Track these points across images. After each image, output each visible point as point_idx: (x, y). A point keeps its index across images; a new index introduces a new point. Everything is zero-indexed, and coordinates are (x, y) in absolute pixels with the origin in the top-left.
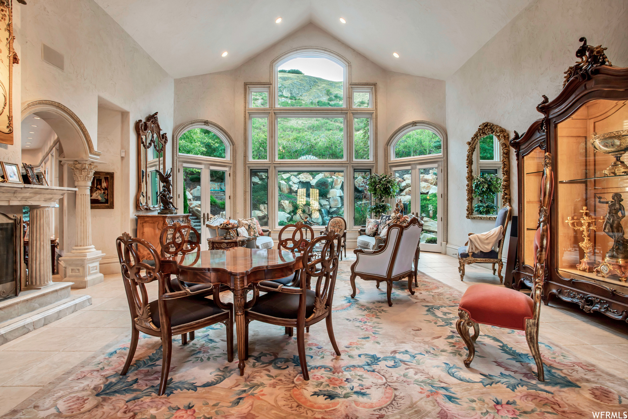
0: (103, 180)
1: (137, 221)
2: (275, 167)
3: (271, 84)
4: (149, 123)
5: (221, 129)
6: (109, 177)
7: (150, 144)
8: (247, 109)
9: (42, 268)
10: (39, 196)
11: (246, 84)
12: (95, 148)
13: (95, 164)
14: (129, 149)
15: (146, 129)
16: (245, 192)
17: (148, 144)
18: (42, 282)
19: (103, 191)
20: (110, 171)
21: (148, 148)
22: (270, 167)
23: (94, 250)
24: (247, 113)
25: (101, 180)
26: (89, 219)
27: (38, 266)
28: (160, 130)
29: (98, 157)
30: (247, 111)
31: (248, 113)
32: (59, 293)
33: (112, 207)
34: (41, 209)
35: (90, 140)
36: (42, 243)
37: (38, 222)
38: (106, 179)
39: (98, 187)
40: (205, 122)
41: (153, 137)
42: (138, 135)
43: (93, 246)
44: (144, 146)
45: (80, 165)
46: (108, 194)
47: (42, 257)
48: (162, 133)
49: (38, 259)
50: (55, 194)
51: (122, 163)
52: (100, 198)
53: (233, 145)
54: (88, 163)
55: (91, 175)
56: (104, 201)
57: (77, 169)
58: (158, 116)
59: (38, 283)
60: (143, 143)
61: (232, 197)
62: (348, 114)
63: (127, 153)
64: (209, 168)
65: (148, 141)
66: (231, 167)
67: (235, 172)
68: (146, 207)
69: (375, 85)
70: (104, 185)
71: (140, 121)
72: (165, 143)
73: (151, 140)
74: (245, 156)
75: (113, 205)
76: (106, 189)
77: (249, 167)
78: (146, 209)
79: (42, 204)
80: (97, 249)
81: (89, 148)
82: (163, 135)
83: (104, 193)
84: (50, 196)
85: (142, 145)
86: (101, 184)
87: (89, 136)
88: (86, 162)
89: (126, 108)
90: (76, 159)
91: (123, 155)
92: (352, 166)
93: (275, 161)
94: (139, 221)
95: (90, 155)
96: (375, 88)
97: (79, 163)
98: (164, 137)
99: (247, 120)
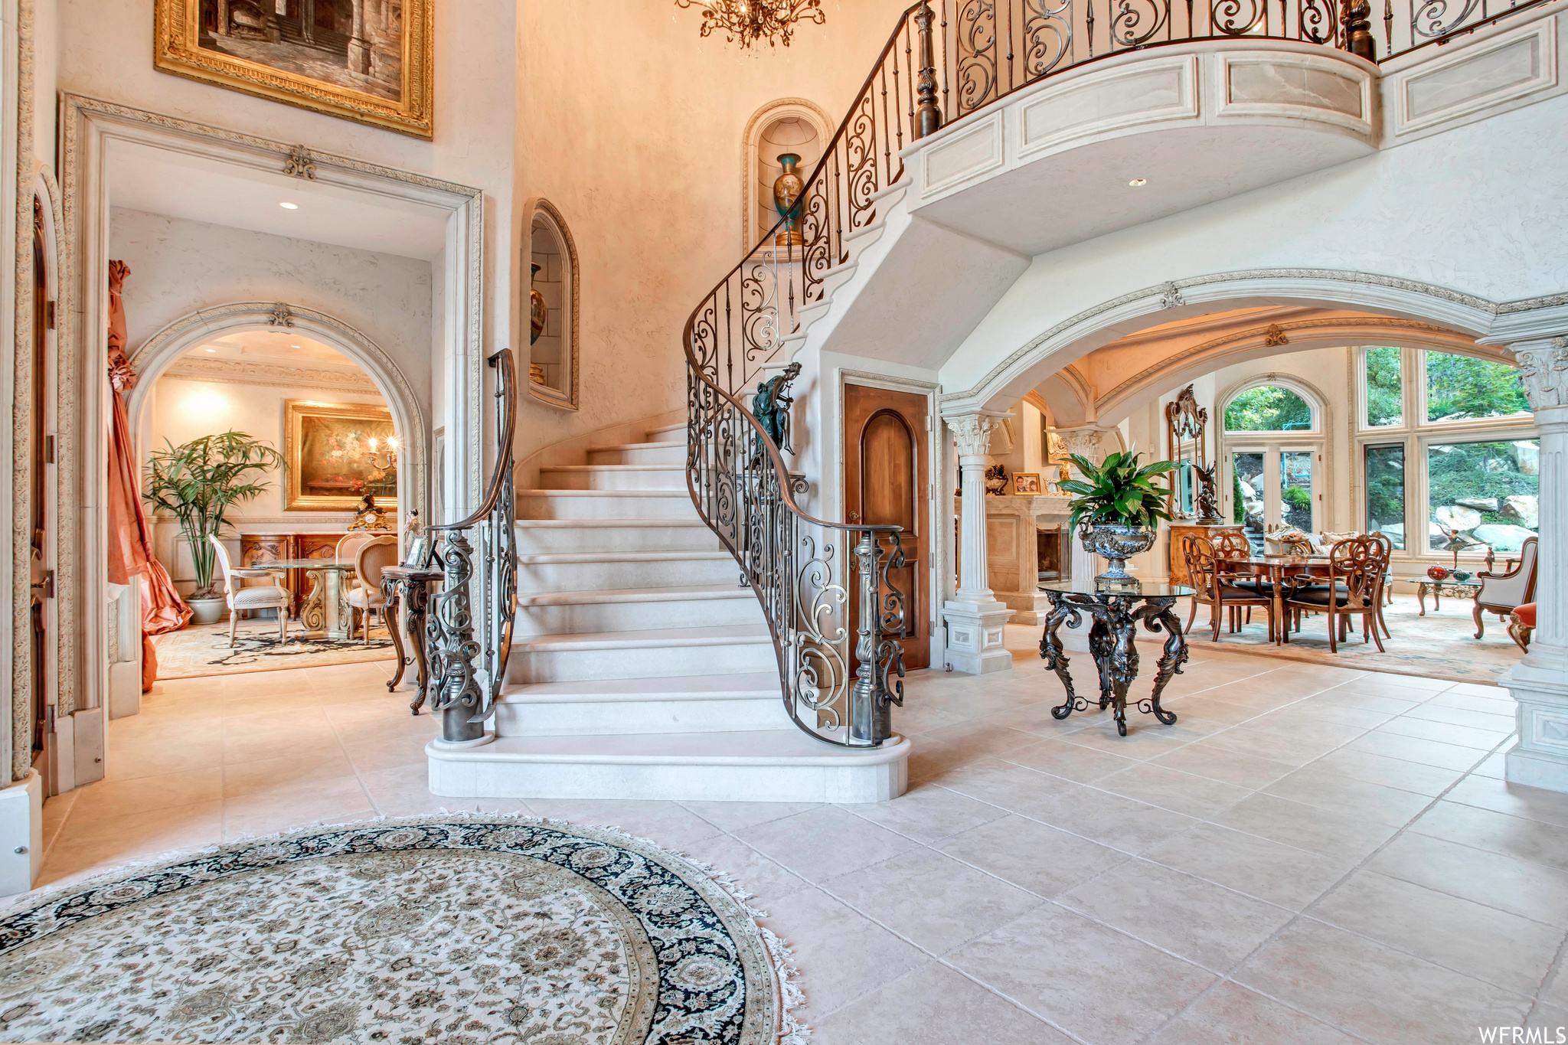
1: (1170, 533)
2: (1419, 438)
4: (1181, 403)
5: (1300, 382)
7: (1184, 429)
14: (1159, 443)
15: (1178, 411)
16: (1353, 488)
22: (1407, 438)
28: (1196, 406)
40: (1269, 376)
41: (1187, 418)
42: (1170, 422)
48: (1198, 409)
53: (1326, 405)
58: (1193, 388)
61: (1324, 498)
63: (1157, 448)
64: (1278, 449)
65: (1182, 426)
66: (1322, 444)
67: (1331, 453)
68: (1179, 515)
71: (1171, 403)
72: (1204, 421)
73: (1185, 424)
74: (1352, 422)
77: (1360, 442)
78: (1180, 518)
82: (1200, 412)
91: (1152, 451)
93: (1418, 426)
94: (1173, 533)
98: (1202, 414)
99: (1354, 356)
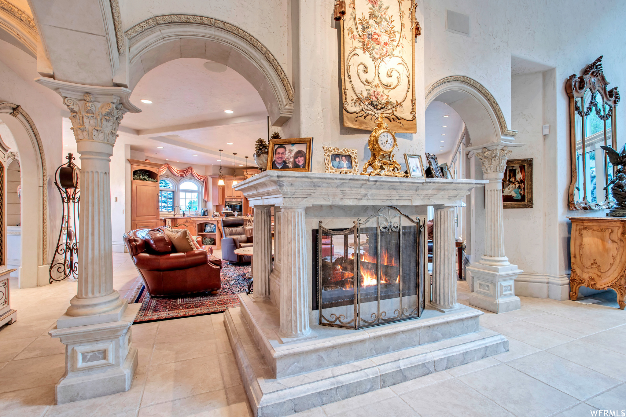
0: (518, 170)
1: (569, 226)
4: (587, 78)
6: (527, 166)
7: (589, 109)
9: (446, 285)
10: (442, 193)
12: (509, 127)
13: (509, 148)
14: (555, 122)
15: (581, 87)
17: (585, 110)
18: (447, 304)
19: (517, 185)
20: (528, 157)
21: (586, 115)
23: (508, 263)
25: (515, 170)
26: (501, 222)
27: (442, 281)
28: (606, 83)
29: (512, 138)
32: (465, 323)
33: (530, 205)
34: (445, 210)
35: (502, 117)
36: (446, 253)
37: (442, 226)
38: (522, 168)
39: (512, 179)
41: (593, 97)
42: (570, 97)
43: (506, 258)
44: (580, 113)
45: (489, 153)
46: (524, 189)
47: (446, 271)
48: (609, 88)
49: (442, 273)
50: (461, 190)
51: (544, 144)
52: (514, 194)
54: (499, 148)
55: (504, 164)
56: (519, 197)
57: (486, 158)
58: (603, 62)
59: (442, 303)
60: (577, 109)
63: (553, 128)
65: (587, 105)
68: (583, 205)
70: (519, 176)
71: (574, 75)
72: (615, 102)
73: (591, 104)
75: (532, 204)
76: (522, 181)
78: (585, 208)
79: (446, 203)
80: (512, 262)
81: (501, 127)
82: (611, 92)
83: (519, 187)
84: (455, 193)
85: (576, 112)
86: (515, 176)
87: (501, 112)
88: (498, 147)
89: (550, 63)
90: (484, 146)
91: (546, 132)
94: (574, 226)
95: (502, 137)
97: (488, 150)
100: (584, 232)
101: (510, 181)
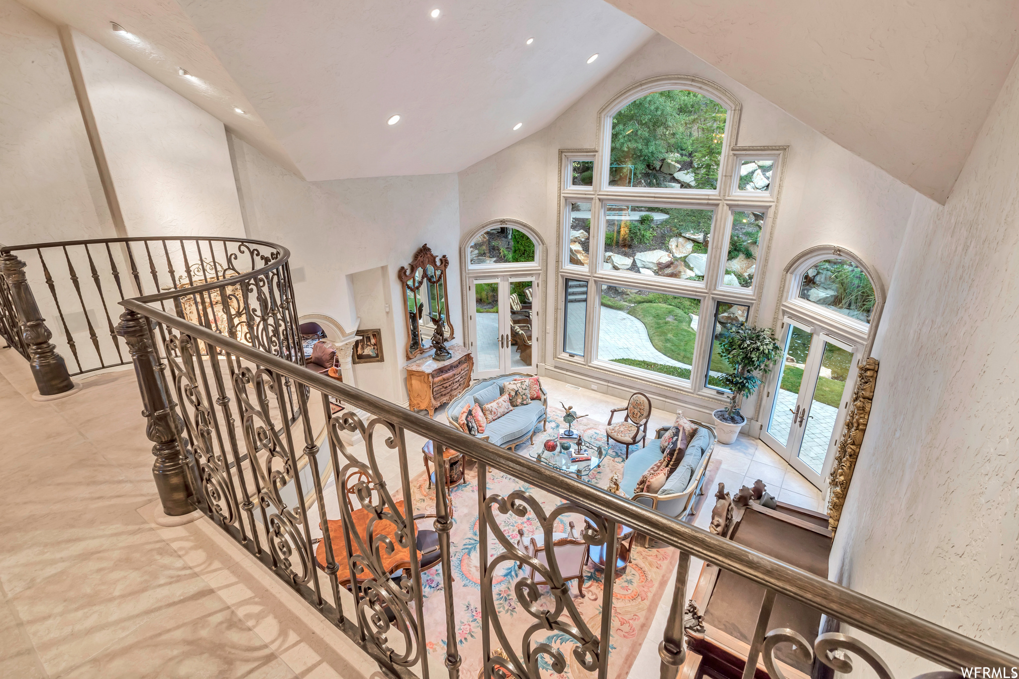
0: (372, 337)
2: (595, 281)
3: (597, 152)
4: (416, 263)
5: (524, 226)
6: (377, 334)
7: (421, 282)
8: (562, 192)
11: (561, 152)
14: (391, 303)
16: (556, 309)
17: (417, 285)
19: (373, 347)
20: (377, 327)
21: (418, 289)
24: (562, 198)
28: (434, 257)
30: (562, 195)
31: (564, 197)
33: (382, 360)
35: (341, 327)
38: (374, 336)
39: (369, 343)
40: (501, 221)
41: (424, 272)
42: (403, 284)
44: (412, 290)
46: (377, 349)
48: (438, 259)
51: (387, 318)
52: (371, 353)
53: (543, 244)
56: (375, 355)
58: (429, 245)
60: (410, 288)
61: (540, 314)
62: (720, 206)
63: (390, 307)
64: (509, 280)
65: (418, 281)
66: (539, 275)
67: (546, 282)
69: (784, 148)
70: (373, 341)
72: (446, 266)
73: (423, 277)
74: (558, 261)
76: (375, 345)
77: (562, 276)
81: (342, 333)
82: (441, 260)
83: (374, 348)
85: (409, 291)
86: (370, 341)
89: (382, 263)
91: (387, 310)
92: (713, 298)
96: (784, 155)
98: (443, 261)
99: (562, 208)
100: (412, 377)
101: (367, 345)
